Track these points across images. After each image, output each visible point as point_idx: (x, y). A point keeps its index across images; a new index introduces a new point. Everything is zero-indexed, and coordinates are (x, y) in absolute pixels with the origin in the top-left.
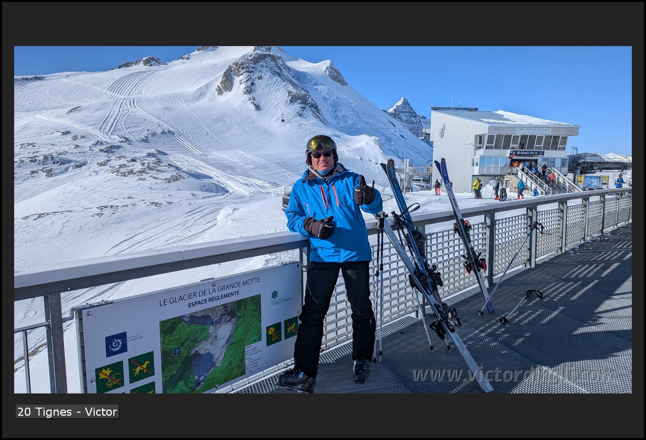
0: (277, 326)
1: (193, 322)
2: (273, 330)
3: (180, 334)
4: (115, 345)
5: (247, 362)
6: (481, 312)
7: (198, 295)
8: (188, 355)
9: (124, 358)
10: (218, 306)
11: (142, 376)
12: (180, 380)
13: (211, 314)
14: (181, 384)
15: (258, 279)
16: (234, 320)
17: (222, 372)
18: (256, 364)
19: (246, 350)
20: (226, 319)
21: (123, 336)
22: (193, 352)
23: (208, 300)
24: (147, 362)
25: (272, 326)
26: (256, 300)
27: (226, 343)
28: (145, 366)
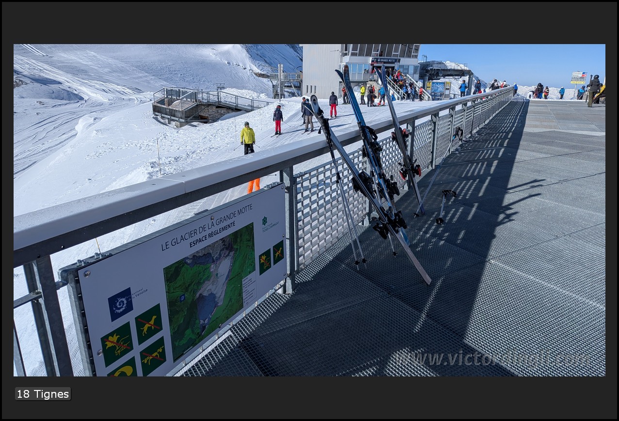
0: (267, 253)
1: (196, 263)
2: (264, 257)
3: (184, 278)
4: (120, 305)
5: (244, 295)
6: (417, 215)
7: (198, 232)
8: (193, 299)
9: (130, 318)
10: (217, 241)
11: (151, 333)
12: (187, 328)
13: (211, 251)
14: (188, 332)
15: (250, 206)
16: (232, 254)
17: (224, 310)
18: (252, 295)
19: (243, 283)
20: (225, 254)
21: (127, 293)
22: (198, 295)
23: (208, 236)
24: (154, 317)
25: (263, 254)
26: (249, 229)
27: (226, 279)
28: (152, 322)
